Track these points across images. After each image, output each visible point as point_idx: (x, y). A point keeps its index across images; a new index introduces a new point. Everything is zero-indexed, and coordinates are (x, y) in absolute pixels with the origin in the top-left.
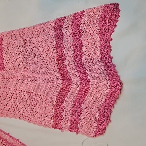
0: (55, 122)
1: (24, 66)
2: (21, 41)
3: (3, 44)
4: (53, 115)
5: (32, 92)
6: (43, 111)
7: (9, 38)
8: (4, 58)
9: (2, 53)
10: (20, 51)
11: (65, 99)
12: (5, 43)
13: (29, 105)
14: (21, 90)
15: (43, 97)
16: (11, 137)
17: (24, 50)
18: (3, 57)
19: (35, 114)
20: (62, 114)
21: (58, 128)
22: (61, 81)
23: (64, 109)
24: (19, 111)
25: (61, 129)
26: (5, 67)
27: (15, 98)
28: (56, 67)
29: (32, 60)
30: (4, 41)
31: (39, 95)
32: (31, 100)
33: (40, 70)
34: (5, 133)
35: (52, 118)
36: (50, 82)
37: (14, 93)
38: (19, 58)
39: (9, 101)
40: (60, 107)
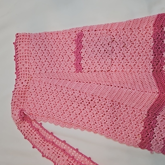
0: (143, 140)
1: (108, 68)
2: (107, 39)
3: (82, 41)
4: (141, 131)
5: (116, 101)
6: (127, 125)
7: (92, 34)
8: (82, 58)
9: (81, 51)
10: (105, 51)
11: (160, 113)
12: (86, 39)
13: (110, 116)
14: (102, 98)
15: (130, 108)
16: (81, 154)
17: (110, 49)
18: (82, 56)
19: (116, 128)
20: (154, 131)
21: (147, 148)
22: (156, 91)
23: (156, 125)
24: (96, 123)
25: (150, 150)
26: (83, 68)
27: (92, 107)
28: (151, 73)
29: (119, 62)
30: (85, 37)
31: (124, 105)
32: (113, 110)
33: (129, 75)
34: (73, 149)
35: (139, 135)
36: (142, 90)
37: (92, 100)
38: (103, 58)
39: (84, 109)
40: (151, 122)
